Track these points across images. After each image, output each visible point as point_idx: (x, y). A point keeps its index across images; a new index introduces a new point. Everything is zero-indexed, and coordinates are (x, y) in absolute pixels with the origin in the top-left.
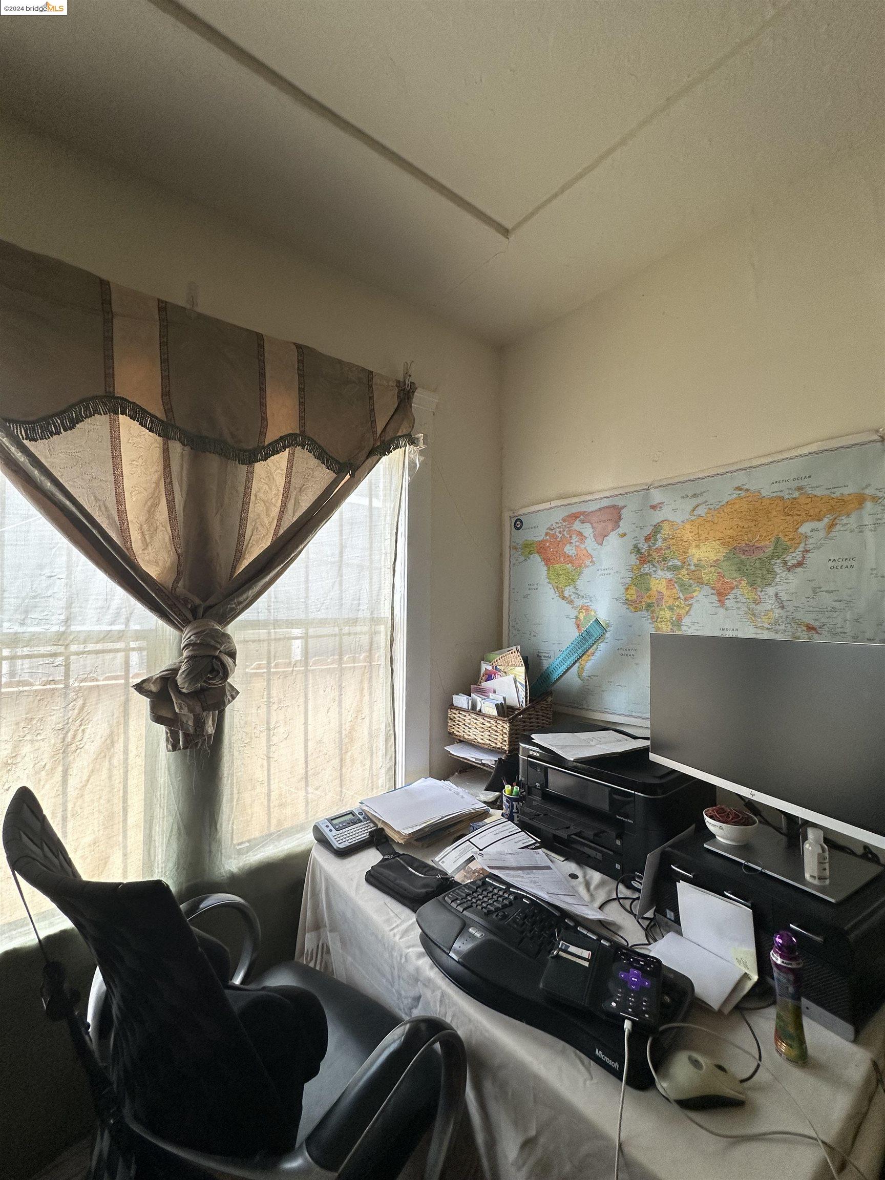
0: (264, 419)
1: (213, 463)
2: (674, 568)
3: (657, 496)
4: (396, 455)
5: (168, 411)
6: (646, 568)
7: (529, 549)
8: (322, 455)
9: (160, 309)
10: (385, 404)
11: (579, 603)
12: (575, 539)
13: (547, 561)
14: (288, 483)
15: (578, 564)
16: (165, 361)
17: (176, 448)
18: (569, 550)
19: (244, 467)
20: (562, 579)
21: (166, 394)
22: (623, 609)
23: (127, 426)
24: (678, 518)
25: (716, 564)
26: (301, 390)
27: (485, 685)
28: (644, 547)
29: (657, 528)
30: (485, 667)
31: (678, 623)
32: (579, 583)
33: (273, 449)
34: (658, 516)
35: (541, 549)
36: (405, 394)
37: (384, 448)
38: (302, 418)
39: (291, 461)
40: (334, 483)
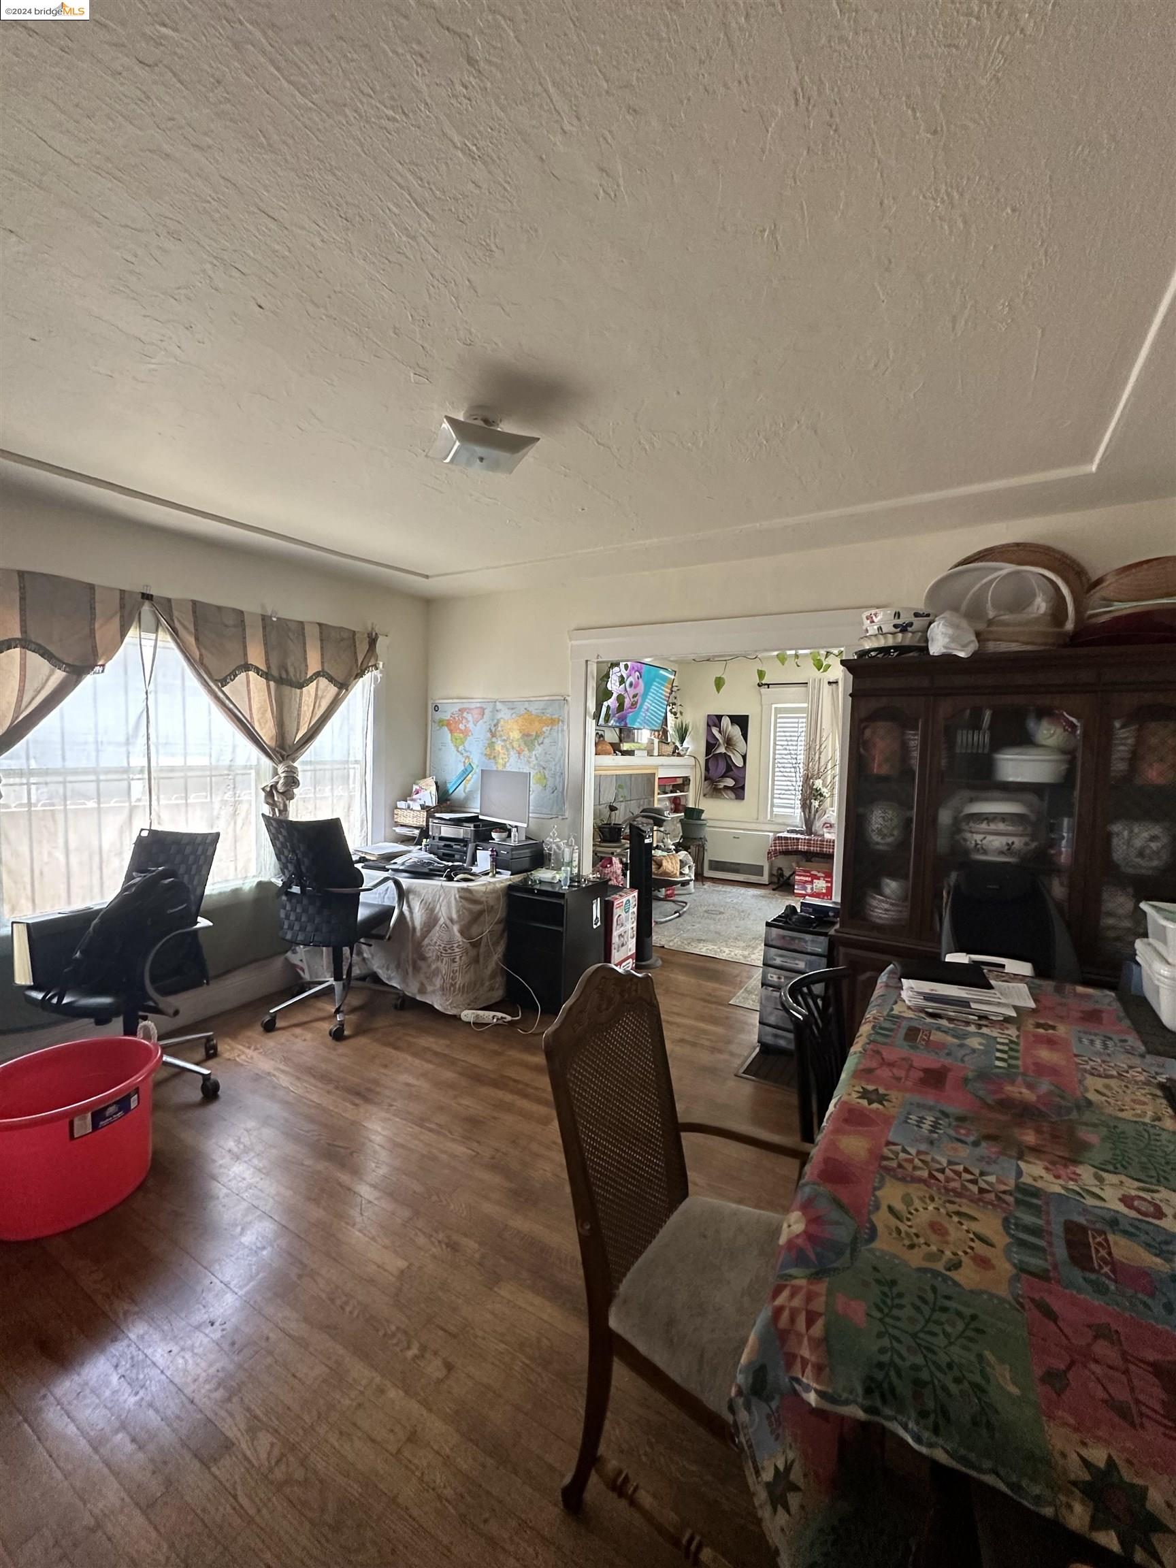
0: (307, 666)
1: (287, 689)
2: (504, 740)
3: (499, 706)
4: (368, 677)
5: (269, 667)
6: (494, 740)
7: (441, 723)
8: (331, 679)
9: (263, 620)
10: (363, 647)
11: (465, 754)
12: (464, 721)
13: (451, 731)
14: (316, 695)
15: (466, 733)
16: (265, 644)
17: (272, 684)
18: (461, 727)
19: (298, 691)
20: (458, 741)
21: (267, 660)
22: (484, 758)
23: (252, 674)
24: (506, 717)
25: (518, 740)
26: (322, 648)
27: (415, 797)
28: (493, 729)
29: (498, 721)
30: (415, 787)
31: (504, 766)
32: (466, 744)
33: (311, 680)
34: (499, 716)
35: (448, 724)
36: (373, 642)
37: (360, 674)
38: (322, 663)
39: (317, 684)
40: (338, 694)
